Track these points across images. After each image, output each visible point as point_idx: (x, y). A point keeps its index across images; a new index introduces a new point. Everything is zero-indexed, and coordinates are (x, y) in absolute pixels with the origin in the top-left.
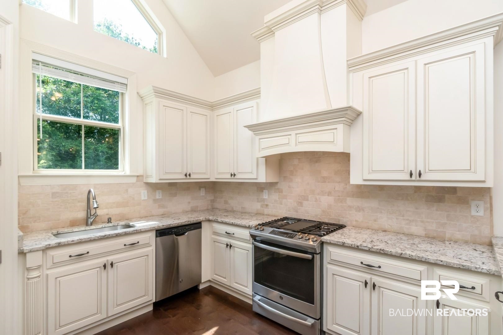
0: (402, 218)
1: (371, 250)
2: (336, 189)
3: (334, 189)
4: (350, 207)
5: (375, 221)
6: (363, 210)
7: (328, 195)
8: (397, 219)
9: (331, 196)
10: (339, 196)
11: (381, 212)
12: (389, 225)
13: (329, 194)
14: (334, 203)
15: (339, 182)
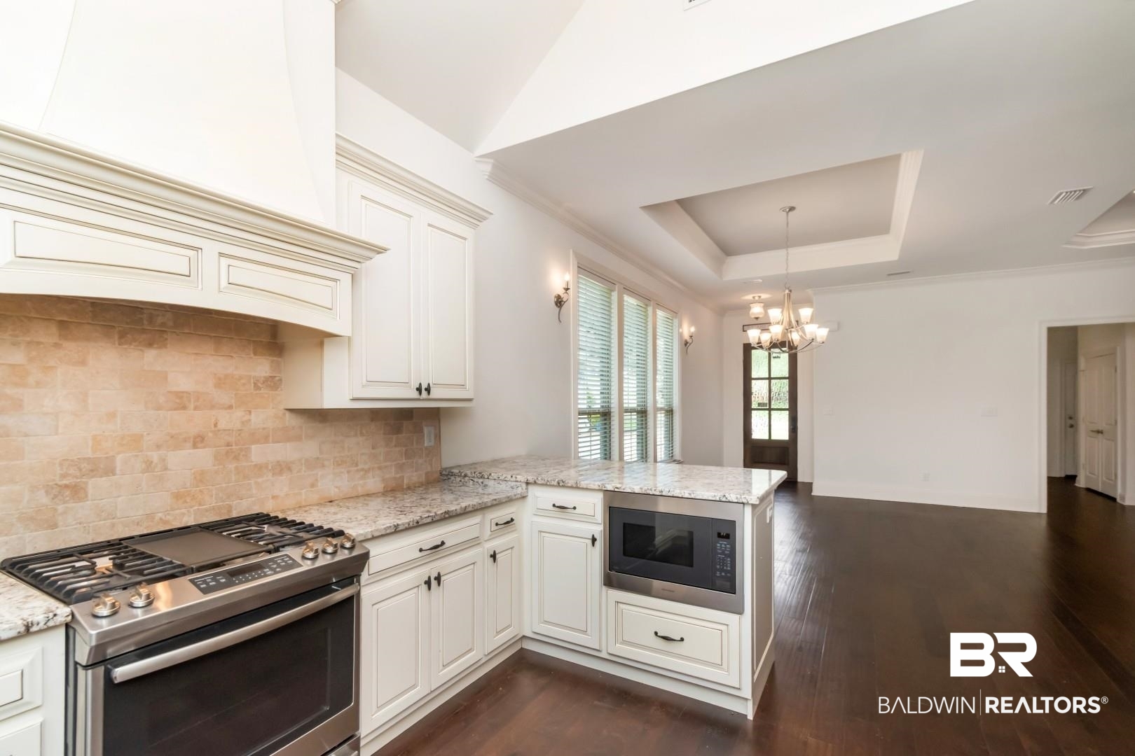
0: (356, 468)
1: (434, 519)
2: (222, 425)
3: (215, 425)
4: (260, 468)
5: (313, 485)
6: (290, 469)
7: (195, 446)
8: (348, 472)
9: (204, 447)
10: (228, 445)
11: (323, 466)
12: (337, 487)
13: (198, 441)
14: (214, 466)
15: (230, 407)
